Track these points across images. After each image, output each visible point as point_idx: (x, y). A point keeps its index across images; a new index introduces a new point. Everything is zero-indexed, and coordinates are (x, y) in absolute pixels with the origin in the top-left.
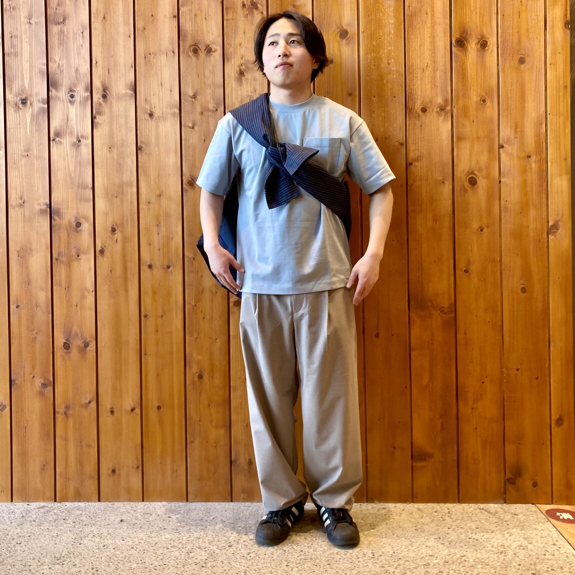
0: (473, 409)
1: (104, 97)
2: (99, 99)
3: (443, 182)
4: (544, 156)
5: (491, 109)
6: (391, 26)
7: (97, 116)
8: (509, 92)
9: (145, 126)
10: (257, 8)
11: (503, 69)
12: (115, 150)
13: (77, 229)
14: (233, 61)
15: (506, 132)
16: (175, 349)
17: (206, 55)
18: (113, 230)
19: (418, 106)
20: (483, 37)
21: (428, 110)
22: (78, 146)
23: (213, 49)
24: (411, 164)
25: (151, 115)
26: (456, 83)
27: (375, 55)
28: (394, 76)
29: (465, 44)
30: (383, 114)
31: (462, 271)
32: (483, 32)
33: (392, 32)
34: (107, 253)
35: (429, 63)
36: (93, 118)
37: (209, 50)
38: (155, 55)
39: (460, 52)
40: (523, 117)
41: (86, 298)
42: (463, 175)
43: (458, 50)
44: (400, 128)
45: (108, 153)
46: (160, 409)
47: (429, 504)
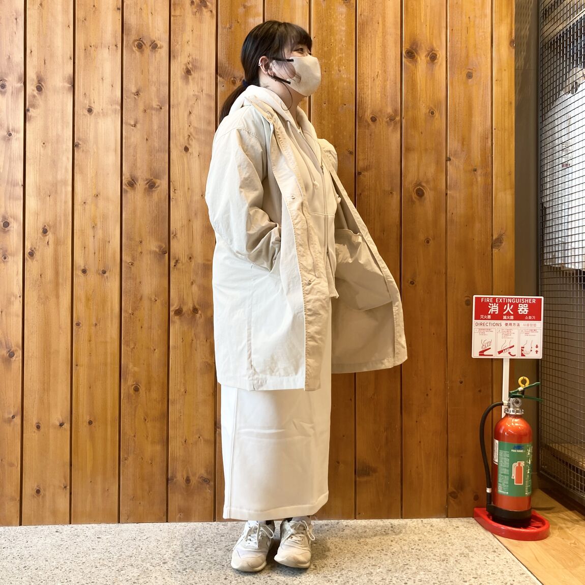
0: (417, 422)
1: (39, 89)
2: (33, 90)
3: (391, 193)
4: (489, 170)
5: (439, 122)
6: (343, 34)
7: (31, 109)
8: (457, 105)
9: (83, 123)
10: (206, 6)
11: (452, 83)
12: (49, 147)
13: (4, 230)
14: (179, 58)
15: (453, 144)
16: (109, 360)
17: (151, 51)
18: (45, 231)
19: (368, 115)
20: (432, 50)
21: (378, 120)
22: (9, 140)
23: (159, 45)
24: (360, 173)
25: (90, 111)
26: (406, 94)
27: (326, 61)
28: (345, 84)
29: (414, 55)
30: (333, 122)
31: (408, 282)
32: (433, 45)
33: (344, 39)
34: (37, 255)
35: (380, 72)
36: (26, 111)
37: (154, 46)
38: (97, 48)
39: (410, 63)
40: (470, 131)
41: (13, 304)
42: (411, 186)
43: (407, 61)
44: (350, 137)
45: (42, 149)
46: (92, 423)
47: (372, 520)
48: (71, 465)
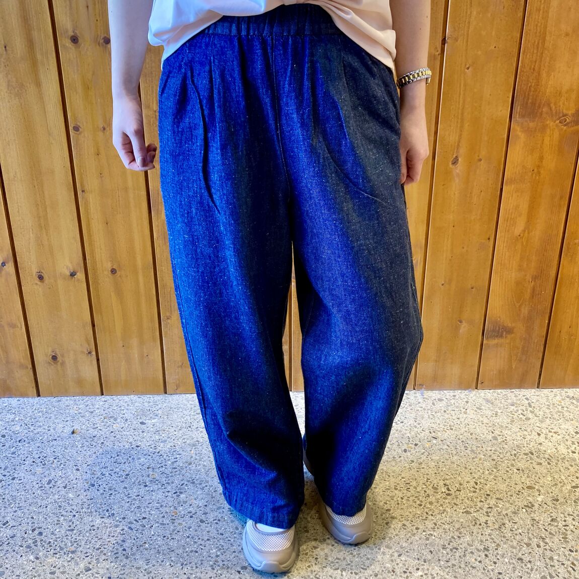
46: (116, 272)
48: (93, 325)
